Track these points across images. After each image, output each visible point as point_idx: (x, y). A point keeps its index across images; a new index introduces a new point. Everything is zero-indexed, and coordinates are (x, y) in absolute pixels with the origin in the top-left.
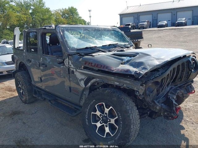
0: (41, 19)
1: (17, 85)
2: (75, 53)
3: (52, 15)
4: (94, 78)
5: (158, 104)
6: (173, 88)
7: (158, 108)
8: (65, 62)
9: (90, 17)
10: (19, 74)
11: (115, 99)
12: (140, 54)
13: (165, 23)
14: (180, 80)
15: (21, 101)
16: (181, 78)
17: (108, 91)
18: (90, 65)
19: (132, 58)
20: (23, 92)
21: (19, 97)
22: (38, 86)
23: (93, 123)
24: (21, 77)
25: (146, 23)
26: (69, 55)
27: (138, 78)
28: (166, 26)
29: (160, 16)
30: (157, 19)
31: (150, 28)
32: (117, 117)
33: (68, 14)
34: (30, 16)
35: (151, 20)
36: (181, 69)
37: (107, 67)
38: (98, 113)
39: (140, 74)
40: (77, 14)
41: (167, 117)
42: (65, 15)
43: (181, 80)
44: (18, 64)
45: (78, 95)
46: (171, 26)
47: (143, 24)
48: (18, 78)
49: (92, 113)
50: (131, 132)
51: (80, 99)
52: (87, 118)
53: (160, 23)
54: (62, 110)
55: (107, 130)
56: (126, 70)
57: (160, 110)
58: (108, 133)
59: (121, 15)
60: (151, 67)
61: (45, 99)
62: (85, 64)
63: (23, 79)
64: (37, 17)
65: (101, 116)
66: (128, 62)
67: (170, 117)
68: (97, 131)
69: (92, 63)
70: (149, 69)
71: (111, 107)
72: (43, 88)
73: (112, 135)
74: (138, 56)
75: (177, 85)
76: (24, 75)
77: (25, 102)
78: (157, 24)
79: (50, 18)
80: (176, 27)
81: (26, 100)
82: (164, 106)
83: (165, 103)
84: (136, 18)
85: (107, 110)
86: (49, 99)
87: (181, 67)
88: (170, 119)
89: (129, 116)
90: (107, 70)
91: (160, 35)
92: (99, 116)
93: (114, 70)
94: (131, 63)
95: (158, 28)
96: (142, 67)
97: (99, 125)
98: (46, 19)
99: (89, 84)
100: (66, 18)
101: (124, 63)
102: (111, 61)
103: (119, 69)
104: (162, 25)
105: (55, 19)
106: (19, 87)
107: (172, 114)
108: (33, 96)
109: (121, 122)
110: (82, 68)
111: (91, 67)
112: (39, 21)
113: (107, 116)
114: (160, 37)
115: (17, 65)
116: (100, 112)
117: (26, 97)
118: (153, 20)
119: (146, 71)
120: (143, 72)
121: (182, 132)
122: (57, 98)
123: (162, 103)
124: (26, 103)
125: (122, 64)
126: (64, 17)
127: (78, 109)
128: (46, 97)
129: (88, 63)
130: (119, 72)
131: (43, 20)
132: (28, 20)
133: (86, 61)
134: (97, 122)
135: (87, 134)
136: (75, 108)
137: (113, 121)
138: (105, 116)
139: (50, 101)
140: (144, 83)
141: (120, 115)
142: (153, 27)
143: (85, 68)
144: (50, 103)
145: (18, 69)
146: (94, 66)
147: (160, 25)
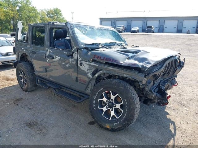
0: (27, 16)
1: (18, 74)
2: (85, 47)
3: (38, 13)
4: (101, 70)
5: (154, 93)
6: (162, 81)
7: (153, 96)
8: (74, 55)
9: (73, 18)
10: (22, 64)
11: (122, 87)
12: (142, 51)
13: (137, 29)
14: (167, 75)
15: (22, 90)
16: (169, 73)
17: (116, 81)
18: (99, 58)
19: (135, 54)
20: (24, 81)
21: (19, 85)
22: (41, 75)
23: (99, 108)
24: (24, 67)
25: (121, 28)
26: (79, 49)
27: (144, 70)
28: (138, 31)
29: (133, 23)
30: (131, 25)
31: (125, 32)
32: (122, 103)
33: (53, 14)
34: (17, 13)
35: (126, 26)
36: (170, 66)
37: (116, 61)
38: (105, 99)
39: (145, 67)
40: (61, 15)
41: (159, 104)
42: (50, 15)
43: (169, 75)
44: (20, 56)
45: (85, 84)
46: (142, 31)
47: (119, 29)
48: (20, 68)
49: (99, 99)
50: (135, 115)
51: (86, 88)
52: (95, 104)
53: (133, 29)
54: (68, 97)
55: (113, 113)
56: (133, 64)
57: (155, 98)
58: (113, 116)
59: (100, 19)
60: (154, 63)
61: (49, 87)
62: (94, 57)
63: (26, 69)
64: (23, 14)
65: (108, 102)
66: (132, 57)
67: (162, 103)
68: (103, 115)
69: (100, 57)
70: (152, 63)
71: (117, 95)
72: (47, 77)
73: (117, 118)
74: (140, 53)
75: (165, 79)
76: (27, 66)
77: (27, 90)
78: (130, 29)
79: (36, 16)
80: (146, 33)
81: (27, 88)
82: (158, 95)
83: (158, 92)
84: (113, 23)
85: (113, 97)
86: (54, 87)
87: (170, 64)
88: (162, 105)
89: (134, 102)
90: (115, 63)
91: (133, 39)
92: (105, 102)
93: (122, 64)
94: (135, 58)
95: (132, 32)
96: (146, 62)
97: (105, 109)
98: (32, 17)
99: (97, 75)
100: (51, 18)
101: (129, 58)
102: (119, 56)
103: (126, 63)
104: (134, 30)
105: (41, 18)
106: (21, 76)
107: (164, 101)
108: (36, 84)
109: (127, 107)
110: (91, 61)
111: (100, 60)
112: (26, 18)
113: (113, 102)
114: (134, 40)
115: (18, 56)
116: (107, 99)
117: (28, 85)
118: (127, 26)
119: (151, 65)
120: (148, 66)
121: (168, 116)
122: (61, 87)
123: (157, 92)
124: (27, 92)
125: (127, 59)
126: (49, 17)
127: (83, 97)
128: (51, 86)
129: (97, 57)
130: (127, 65)
131: (29, 17)
132: (15, 16)
133: (95, 55)
134: (103, 107)
135: (93, 117)
136: (80, 95)
137: (118, 106)
138: (111, 102)
139: (54, 89)
140: (147, 75)
141: (125, 101)
142: (127, 32)
143: (94, 61)
144: (55, 91)
145: (19, 60)
146: (103, 59)
147: (133, 30)
